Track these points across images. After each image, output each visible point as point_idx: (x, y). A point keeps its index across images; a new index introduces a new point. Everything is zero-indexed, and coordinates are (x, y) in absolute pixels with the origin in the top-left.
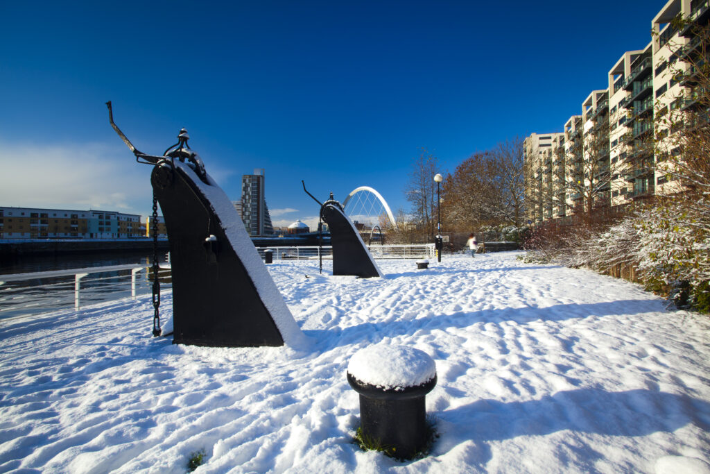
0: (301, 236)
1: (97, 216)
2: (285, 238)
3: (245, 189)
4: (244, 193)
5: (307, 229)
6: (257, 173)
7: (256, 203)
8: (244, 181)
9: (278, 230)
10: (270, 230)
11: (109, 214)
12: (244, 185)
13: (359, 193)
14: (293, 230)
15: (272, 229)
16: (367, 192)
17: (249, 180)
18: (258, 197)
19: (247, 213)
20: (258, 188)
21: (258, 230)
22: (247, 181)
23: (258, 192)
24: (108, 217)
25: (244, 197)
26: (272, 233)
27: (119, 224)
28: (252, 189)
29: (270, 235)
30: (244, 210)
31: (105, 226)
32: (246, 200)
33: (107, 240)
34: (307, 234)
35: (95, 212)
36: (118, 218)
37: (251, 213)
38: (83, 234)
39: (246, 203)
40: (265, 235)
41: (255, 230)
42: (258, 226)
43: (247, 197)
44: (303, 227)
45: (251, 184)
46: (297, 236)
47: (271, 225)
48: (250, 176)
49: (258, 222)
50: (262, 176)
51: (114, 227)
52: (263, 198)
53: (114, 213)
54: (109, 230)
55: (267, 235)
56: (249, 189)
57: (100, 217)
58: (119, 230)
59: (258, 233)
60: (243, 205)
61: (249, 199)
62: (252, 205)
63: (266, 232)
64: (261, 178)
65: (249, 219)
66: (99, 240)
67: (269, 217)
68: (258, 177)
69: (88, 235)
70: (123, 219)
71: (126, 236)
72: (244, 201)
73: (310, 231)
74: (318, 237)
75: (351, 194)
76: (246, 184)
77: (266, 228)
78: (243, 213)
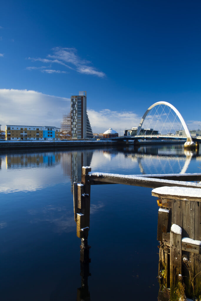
0: (113, 140)
2: (102, 141)
3: (73, 106)
4: (72, 109)
5: (117, 135)
6: (81, 94)
7: (80, 116)
8: (72, 100)
9: (96, 135)
10: (90, 136)
12: (72, 103)
13: (157, 106)
14: (107, 135)
15: (92, 134)
16: (163, 105)
17: (76, 100)
18: (82, 111)
19: (74, 123)
20: (82, 105)
21: (82, 135)
22: (74, 100)
23: (82, 108)
25: (72, 112)
26: (92, 137)
28: (78, 105)
29: (91, 139)
30: (72, 121)
32: (73, 113)
34: (117, 138)
37: (77, 123)
39: (73, 116)
41: (80, 135)
42: (82, 132)
43: (74, 112)
44: (114, 133)
45: (77, 102)
46: (110, 140)
47: (91, 132)
48: (76, 97)
49: (82, 129)
50: (84, 96)
52: (86, 112)
55: (88, 139)
56: (76, 106)
59: (82, 137)
60: (72, 118)
61: (76, 113)
62: (78, 118)
63: (87, 137)
64: (84, 98)
65: (76, 127)
67: (90, 126)
68: (82, 97)
72: (72, 114)
73: (119, 136)
74: (125, 140)
75: (149, 109)
76: (73, 102)
77: (87, 134)
78: (72, 123)
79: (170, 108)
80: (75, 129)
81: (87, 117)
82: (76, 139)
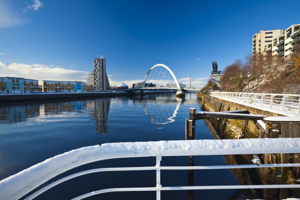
0: (125, 91)
1: (11, 81)
2: (117, 92)
3: (95, 66)
4: (95, 68)
5: (127, 87)
6: (102, 57)
7: (101, 74)
8: (95, 62)
9: (113, 88)
11: (18, 79)
13: (157, 67)
14: (120, 88)
15: (110, 87)
16: (161, 67)
18: (103, 70)
19: (97, 79)
20: (103, 66)
21: (103, 88)
22: (97, 62)
23: (103, 68)
24: (18, 81)
25: (95, 71)
26: (110, 89)
27: (25, 85)
28: (99, 66)
30: (95, 78)
31: (16, 86)
32: (96, 72)
33: (17, 94)
34: (127, 89)
35: (9, 78)
36: (24, 82)
37: (99, 79)
38: (3, 91)
39: (96, 73)
40: (107, 90)
41: (101, 88)
42: (103, 85)
43: (97, 70)
44: (125, 86)
45: (98, 63)
46: (123, 91)
47: (109, 85)
48: (98, 59)
49: (103, 83)
51: (22, 87)
52: (105, 71)
53: (21, 79)
54: (19, 88)
55: (108, 90)
57: (13, 81)
58: (25, 88)
60: (95, 75)
61: (98, 72)
62: (99, 75)
63: (107, 89)
64: (104, 60)
65: (98, 82)
66: (12, 94)
68: (103, 60)
69: (5, 91)
70: (27, 82)
71: (30, 92)
72: (95, 72)
73: (129, 88)
75: (151, 69)
76: (96, 63)
77: (107, 87)
78: (95, 79)
79: (166, 69)
80: (97, 83)
81: (106, 75)
82: (99, 90)
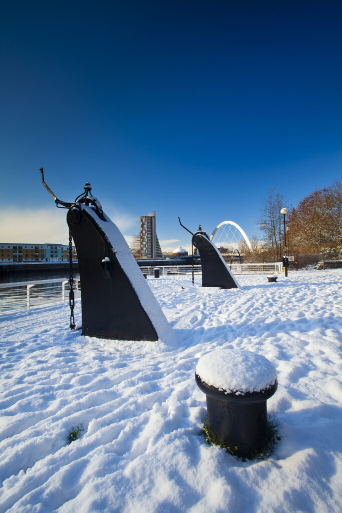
0: (182, 259)
1: (49, 247)
2: (171, 260)
3: (142, 226)
4: (141, 229)
5: (186, 253)
6: (151, 215)
7: (150, 236)
8: (142, 220)
9: (166, 254)
11: (56, 246)
12: (141, 223)
13: (224, 226)
14: (176, 254)
15: (161, 253)
16: (229, 225)
17: (145, 220)
18: (151, 231)
20: (151, 225)
21: (152, 254)
22: (144, 221)
23: (151, 228)
24: (56, 248)
25: (142, 232)
26: (161, 256)
27: (62, 252)
28: (147, 225)
29: (160, 258)
30: (142, 241)
31: (54, 254)
33: (56, 263)
34: (186, 257)
35: (48, 245)
36: (62, 248)
37: (147, 243)
38: (42, 259)
39: (143, 235)
40: (156, 258)
41: (149, 254)
42: (152, 252)
43: (144, 232)
44: (183, 252)
45: (146, 223)
46: (179, 259)
47: (161, 251)
48: (146, 217)
49: (152, 249)
50: (154, 217)
51: (60, 254)
52: (155, 232)
53: (60, 245)
54: (56, 256)
55: (158, 258)
56: (145, 226)
57: (51, 248)
58: (62, 256)
59: (152, 257)
60: (141, 238)
62: (147, 237)
63: (157, 256)
64: (153, 218)
65: (145, 247)
66: (51, 263)
67: (159, 246)
68: (151, 218)
69: (44, 260)
70: (65, 249)
71: (67, 260)
73: (188, 254)
74: (194, 259)
75: (218, 227)
76: (143, 222)
77: (157, 253)
78: (141, 243)
80: (144, 249)
81: (156, 237)
82: (146, 258)
